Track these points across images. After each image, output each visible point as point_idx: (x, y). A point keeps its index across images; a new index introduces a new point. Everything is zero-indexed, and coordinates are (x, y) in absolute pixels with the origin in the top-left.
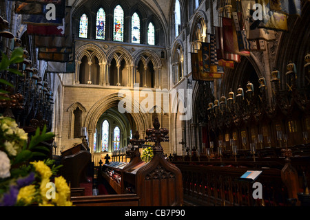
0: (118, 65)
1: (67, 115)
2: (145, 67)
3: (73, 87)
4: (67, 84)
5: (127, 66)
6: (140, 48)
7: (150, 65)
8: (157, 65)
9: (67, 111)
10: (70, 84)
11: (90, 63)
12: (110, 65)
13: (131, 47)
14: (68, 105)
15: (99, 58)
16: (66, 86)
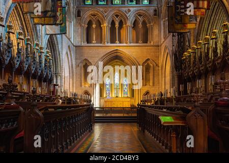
0: (117, 25)
1: (79, 69)
2: (140, 25)
3: (82, 46)
4: (78, 44)
5: (124, 26)
6: (135, 8)
7: (144, 23)
8: (150, 23)
9: (78, 66)
10: (79, 44)
11: (94, 26)
12: (110, 26)
13: (127, 9)
14: (79, 61)
15: (101, 21)
16: (76, 47)
